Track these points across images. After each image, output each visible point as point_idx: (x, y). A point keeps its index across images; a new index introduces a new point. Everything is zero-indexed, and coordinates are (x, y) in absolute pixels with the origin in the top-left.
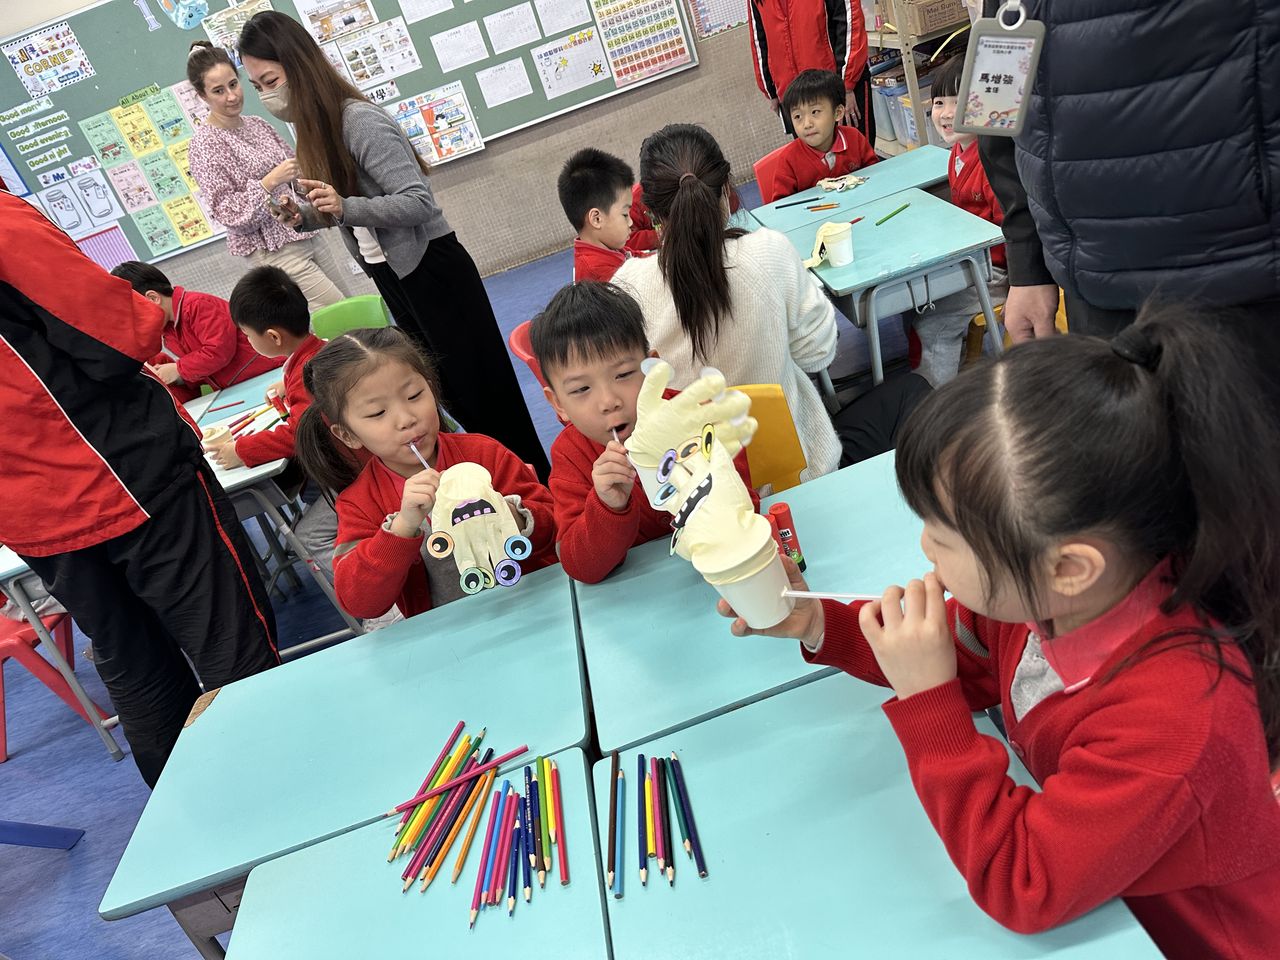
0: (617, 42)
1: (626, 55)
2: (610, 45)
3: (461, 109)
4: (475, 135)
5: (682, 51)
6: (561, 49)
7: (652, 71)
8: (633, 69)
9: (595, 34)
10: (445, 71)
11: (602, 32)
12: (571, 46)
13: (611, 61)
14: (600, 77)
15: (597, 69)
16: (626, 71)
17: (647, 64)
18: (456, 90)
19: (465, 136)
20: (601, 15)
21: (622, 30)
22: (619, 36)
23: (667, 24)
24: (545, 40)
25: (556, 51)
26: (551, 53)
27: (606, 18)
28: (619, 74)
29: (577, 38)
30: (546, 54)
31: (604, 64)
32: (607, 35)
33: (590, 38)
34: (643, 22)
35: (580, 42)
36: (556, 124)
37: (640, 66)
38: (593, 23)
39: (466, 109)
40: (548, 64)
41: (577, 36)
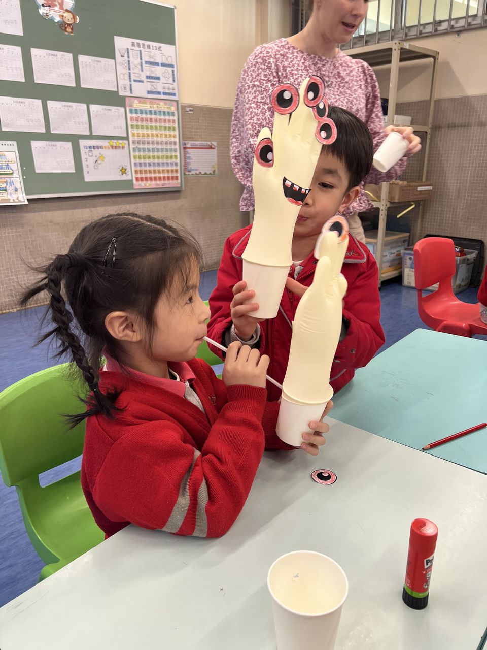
0: (140, 157)
1: (143, 168)
2: (135, 157)
3: (11, 165)
4: (19, 191)
5: (177, 178)
6: (101, 147)
7: (157, 185)
8: (146, 179)
9: (127, 146)
10: (3, 129)
11: (132, 146)
12: (109, 148)
13: (134, 169)
14: (124, 177)
15: (123, 171)
16: (142, 179)
17: (155, 179)
18: (10, 148)
19: (10, 189)
20: (133, 135)
21: (144, 150)
22: (142, 154)
23: (171, 157)
24: (91, 137)
25: (98, 147)
26: (94, 147)
27: (136, 138)
28: (137, 179)
29: (114, 145)
30: (90, 147)
31: (128, 170)
32: (134, 150)
33: (123, 148)
34: (158, 150)
35: (116, 147)
36: (83, 202)
37: (151, 179)
38: (127, 138)
39: (15, 167)
40: (91, 155)
41: (114, 142)
